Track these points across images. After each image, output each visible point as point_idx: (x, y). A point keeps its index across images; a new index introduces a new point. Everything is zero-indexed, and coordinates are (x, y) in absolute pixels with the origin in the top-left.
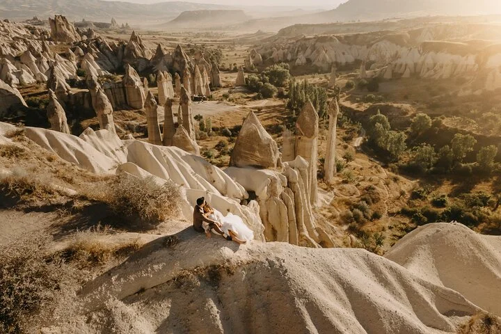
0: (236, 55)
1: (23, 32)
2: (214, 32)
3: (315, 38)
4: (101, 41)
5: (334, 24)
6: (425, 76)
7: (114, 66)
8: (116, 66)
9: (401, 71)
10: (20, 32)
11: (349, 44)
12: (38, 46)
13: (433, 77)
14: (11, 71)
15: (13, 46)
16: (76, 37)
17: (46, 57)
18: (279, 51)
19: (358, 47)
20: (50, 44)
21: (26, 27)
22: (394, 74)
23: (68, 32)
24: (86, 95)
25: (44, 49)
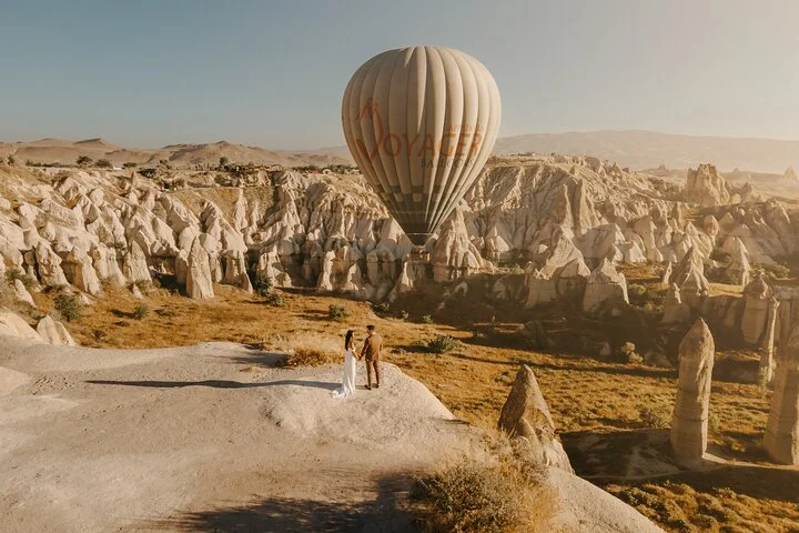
1: (645, 187)
4: (773, 206)
7: (786, 250)
8: (790, 251)
10: (640, 186)
12: (664, 208)
14: (616, 243)
15: (630, 207)
16: (722, 196)
17: (673, 226)
20: (682, 206)
21: (650, 180)
23: (712, 188)
25: (674, 214)
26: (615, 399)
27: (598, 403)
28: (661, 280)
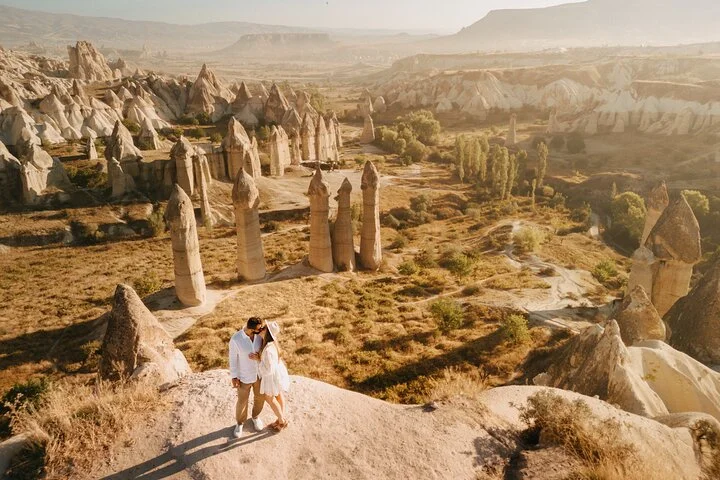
0: (340, 97)
2: (292, 63)
3: (459, 74)
4: (155, 78)
5: (474, 55)
6: (648, 131)
7: (175, 114)
8: (178, 115)
9: (609, 122)
11: (511, 83)
13: (663, 131)
14: (28, 126)
15: (27, 87)
16: (105, 71)
17: (79, 103)
18: (410, 93)
19: (524, 86)
22: (600, 127)
23: (95, 64)
24: (167, 166)
25: (75, 91)
26: (102, 279)
27: (88, 291)
28: (87, 156)
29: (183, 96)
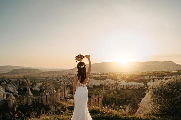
6: (131, 89)
9: (123, 87)
19: (100, 81)
29: (18, 84)
